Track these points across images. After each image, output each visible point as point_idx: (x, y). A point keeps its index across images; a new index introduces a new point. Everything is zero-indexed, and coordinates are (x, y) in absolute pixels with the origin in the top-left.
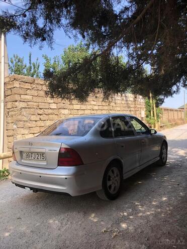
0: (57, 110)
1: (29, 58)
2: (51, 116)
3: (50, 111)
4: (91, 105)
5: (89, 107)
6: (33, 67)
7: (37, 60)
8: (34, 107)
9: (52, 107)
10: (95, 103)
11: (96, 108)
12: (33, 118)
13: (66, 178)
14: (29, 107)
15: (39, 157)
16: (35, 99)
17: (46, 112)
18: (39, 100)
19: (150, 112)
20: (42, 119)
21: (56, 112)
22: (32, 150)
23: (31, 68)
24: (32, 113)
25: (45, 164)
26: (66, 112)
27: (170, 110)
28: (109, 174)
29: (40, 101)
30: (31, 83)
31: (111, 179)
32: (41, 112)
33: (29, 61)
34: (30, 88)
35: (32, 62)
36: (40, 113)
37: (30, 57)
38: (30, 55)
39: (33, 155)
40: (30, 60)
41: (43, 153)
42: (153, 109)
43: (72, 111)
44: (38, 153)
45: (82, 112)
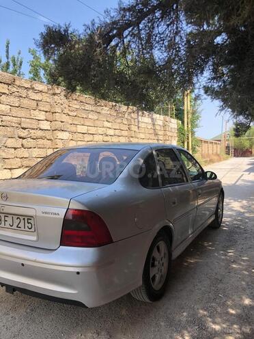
0: (50, 133)
1: (5, 48)
2: (40, 142)
3: (39, 133)
4: (103, 127)
5: (101, 131)
6: (11, 64)
7: (19, 53)
8: (14, 125)
9: (43, 127)
10: (109, 125)
11: (111, 132)
12: (10, 142)
13: (78, 273)
14: (4, 124)
15: (22, 225)
16: (15, 112)
17: (32, 135)
18: (22, 113)
19: (183, 142)
20: (25, 146)
21: (48, 134)
22: (7, 210)
23: (8, 64)
24: (9, 135)
25: (34, 238)
26: (65, 135)
27: (204, 141)
28: (153, 255)
29: (23, 115)
30: (8, 84)
31: (156, 263)
32: (24, 133)
33: (5, 53)
34: (7, 92)
35: (10, 56)
36: (23, 135)
37: (7, 46)
38: (8, 44)
39: (9, 219)
40: (7, 52)
41: (30, 218)
42: (188, 139)
43: (75, 136)
44: (18, 216)
45: (90, 138)
